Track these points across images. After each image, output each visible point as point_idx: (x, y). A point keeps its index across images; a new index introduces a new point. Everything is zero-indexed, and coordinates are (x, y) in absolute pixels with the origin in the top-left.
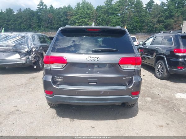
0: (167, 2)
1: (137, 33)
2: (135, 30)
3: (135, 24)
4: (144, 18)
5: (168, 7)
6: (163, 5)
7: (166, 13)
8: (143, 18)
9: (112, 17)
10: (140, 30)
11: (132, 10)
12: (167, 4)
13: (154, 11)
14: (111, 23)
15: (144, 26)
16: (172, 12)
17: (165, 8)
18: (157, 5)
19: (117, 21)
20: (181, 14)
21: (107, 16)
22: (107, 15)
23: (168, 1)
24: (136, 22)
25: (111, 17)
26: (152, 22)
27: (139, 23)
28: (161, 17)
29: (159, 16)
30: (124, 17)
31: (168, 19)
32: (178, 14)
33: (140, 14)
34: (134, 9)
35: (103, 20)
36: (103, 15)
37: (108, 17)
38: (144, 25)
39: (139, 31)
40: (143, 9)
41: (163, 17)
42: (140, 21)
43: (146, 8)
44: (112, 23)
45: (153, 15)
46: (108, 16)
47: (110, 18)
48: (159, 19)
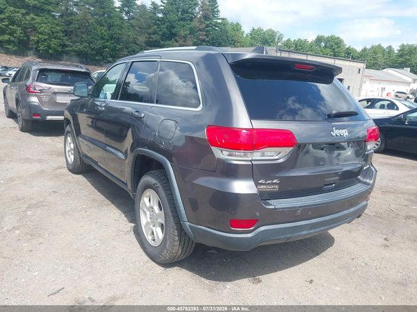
0: (163, 5)
1: (106, 63)
2: (102, 55)
3: (100, 43)
4: (120, 32)
5: (164, 14)
6: (155, 8)
7: (162, 26)
8: (116, 30)
9: (38, 19)
10: (111, 57)
11: (89, 9)
12: (163, 8)
13: (139, 20)
14: (38, 32)
15: (121, 50)
16: (174, 27)
17: (160, 15)
18: (143, 6)
19: (54, 30)
20: (190, 34)
21: (23, 14)
22: (23, 11)
23: (164, 3)
24: (102, 38)
25: (35, 17)
26: (138, 43)
27: (108, 41)
28: (154, 34)
29: (150, 31)
30: (71, 23)
31: (166, 39)
32: (185, 33)
33: (109, 21)
34: (93, 7)
35: (13, 23)
36: (12, 8)
37: (28, 17)
38: (120, 47)
39: (110, 59)
40: (115, 11)
41: (157, 34)
42: (112, 38)
43: (122, 9)
44: (41, 33)
45: (137, 28)
46: (28, 14)
47: (33, 19)
48: (150, 38)
